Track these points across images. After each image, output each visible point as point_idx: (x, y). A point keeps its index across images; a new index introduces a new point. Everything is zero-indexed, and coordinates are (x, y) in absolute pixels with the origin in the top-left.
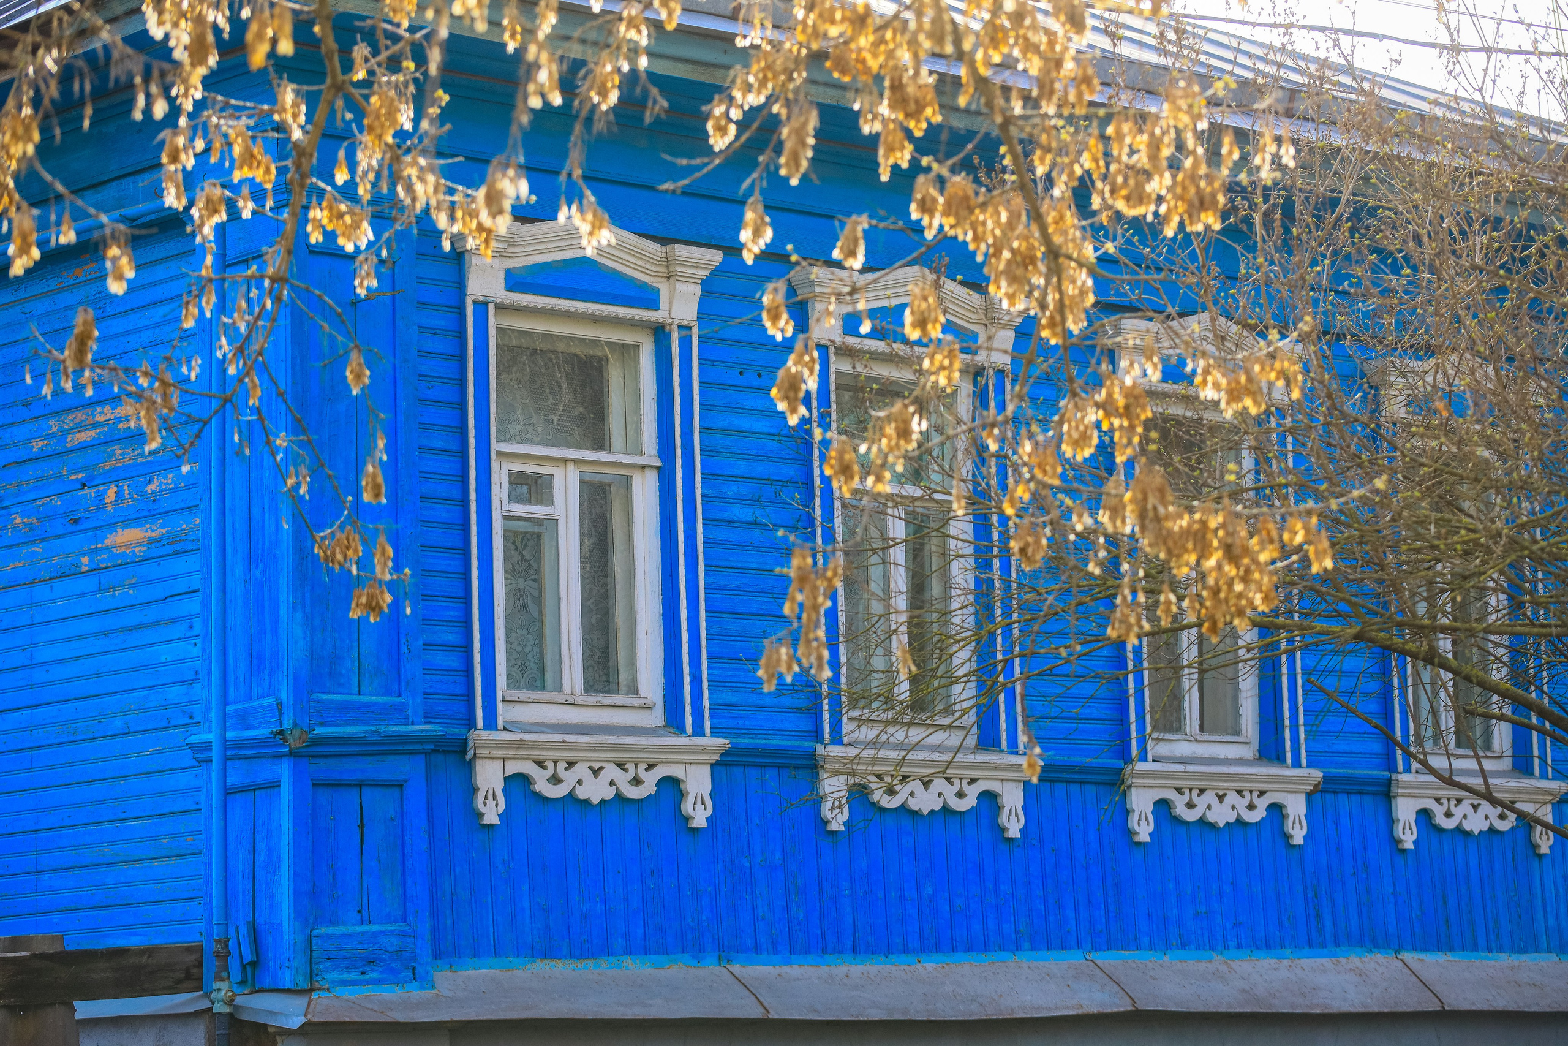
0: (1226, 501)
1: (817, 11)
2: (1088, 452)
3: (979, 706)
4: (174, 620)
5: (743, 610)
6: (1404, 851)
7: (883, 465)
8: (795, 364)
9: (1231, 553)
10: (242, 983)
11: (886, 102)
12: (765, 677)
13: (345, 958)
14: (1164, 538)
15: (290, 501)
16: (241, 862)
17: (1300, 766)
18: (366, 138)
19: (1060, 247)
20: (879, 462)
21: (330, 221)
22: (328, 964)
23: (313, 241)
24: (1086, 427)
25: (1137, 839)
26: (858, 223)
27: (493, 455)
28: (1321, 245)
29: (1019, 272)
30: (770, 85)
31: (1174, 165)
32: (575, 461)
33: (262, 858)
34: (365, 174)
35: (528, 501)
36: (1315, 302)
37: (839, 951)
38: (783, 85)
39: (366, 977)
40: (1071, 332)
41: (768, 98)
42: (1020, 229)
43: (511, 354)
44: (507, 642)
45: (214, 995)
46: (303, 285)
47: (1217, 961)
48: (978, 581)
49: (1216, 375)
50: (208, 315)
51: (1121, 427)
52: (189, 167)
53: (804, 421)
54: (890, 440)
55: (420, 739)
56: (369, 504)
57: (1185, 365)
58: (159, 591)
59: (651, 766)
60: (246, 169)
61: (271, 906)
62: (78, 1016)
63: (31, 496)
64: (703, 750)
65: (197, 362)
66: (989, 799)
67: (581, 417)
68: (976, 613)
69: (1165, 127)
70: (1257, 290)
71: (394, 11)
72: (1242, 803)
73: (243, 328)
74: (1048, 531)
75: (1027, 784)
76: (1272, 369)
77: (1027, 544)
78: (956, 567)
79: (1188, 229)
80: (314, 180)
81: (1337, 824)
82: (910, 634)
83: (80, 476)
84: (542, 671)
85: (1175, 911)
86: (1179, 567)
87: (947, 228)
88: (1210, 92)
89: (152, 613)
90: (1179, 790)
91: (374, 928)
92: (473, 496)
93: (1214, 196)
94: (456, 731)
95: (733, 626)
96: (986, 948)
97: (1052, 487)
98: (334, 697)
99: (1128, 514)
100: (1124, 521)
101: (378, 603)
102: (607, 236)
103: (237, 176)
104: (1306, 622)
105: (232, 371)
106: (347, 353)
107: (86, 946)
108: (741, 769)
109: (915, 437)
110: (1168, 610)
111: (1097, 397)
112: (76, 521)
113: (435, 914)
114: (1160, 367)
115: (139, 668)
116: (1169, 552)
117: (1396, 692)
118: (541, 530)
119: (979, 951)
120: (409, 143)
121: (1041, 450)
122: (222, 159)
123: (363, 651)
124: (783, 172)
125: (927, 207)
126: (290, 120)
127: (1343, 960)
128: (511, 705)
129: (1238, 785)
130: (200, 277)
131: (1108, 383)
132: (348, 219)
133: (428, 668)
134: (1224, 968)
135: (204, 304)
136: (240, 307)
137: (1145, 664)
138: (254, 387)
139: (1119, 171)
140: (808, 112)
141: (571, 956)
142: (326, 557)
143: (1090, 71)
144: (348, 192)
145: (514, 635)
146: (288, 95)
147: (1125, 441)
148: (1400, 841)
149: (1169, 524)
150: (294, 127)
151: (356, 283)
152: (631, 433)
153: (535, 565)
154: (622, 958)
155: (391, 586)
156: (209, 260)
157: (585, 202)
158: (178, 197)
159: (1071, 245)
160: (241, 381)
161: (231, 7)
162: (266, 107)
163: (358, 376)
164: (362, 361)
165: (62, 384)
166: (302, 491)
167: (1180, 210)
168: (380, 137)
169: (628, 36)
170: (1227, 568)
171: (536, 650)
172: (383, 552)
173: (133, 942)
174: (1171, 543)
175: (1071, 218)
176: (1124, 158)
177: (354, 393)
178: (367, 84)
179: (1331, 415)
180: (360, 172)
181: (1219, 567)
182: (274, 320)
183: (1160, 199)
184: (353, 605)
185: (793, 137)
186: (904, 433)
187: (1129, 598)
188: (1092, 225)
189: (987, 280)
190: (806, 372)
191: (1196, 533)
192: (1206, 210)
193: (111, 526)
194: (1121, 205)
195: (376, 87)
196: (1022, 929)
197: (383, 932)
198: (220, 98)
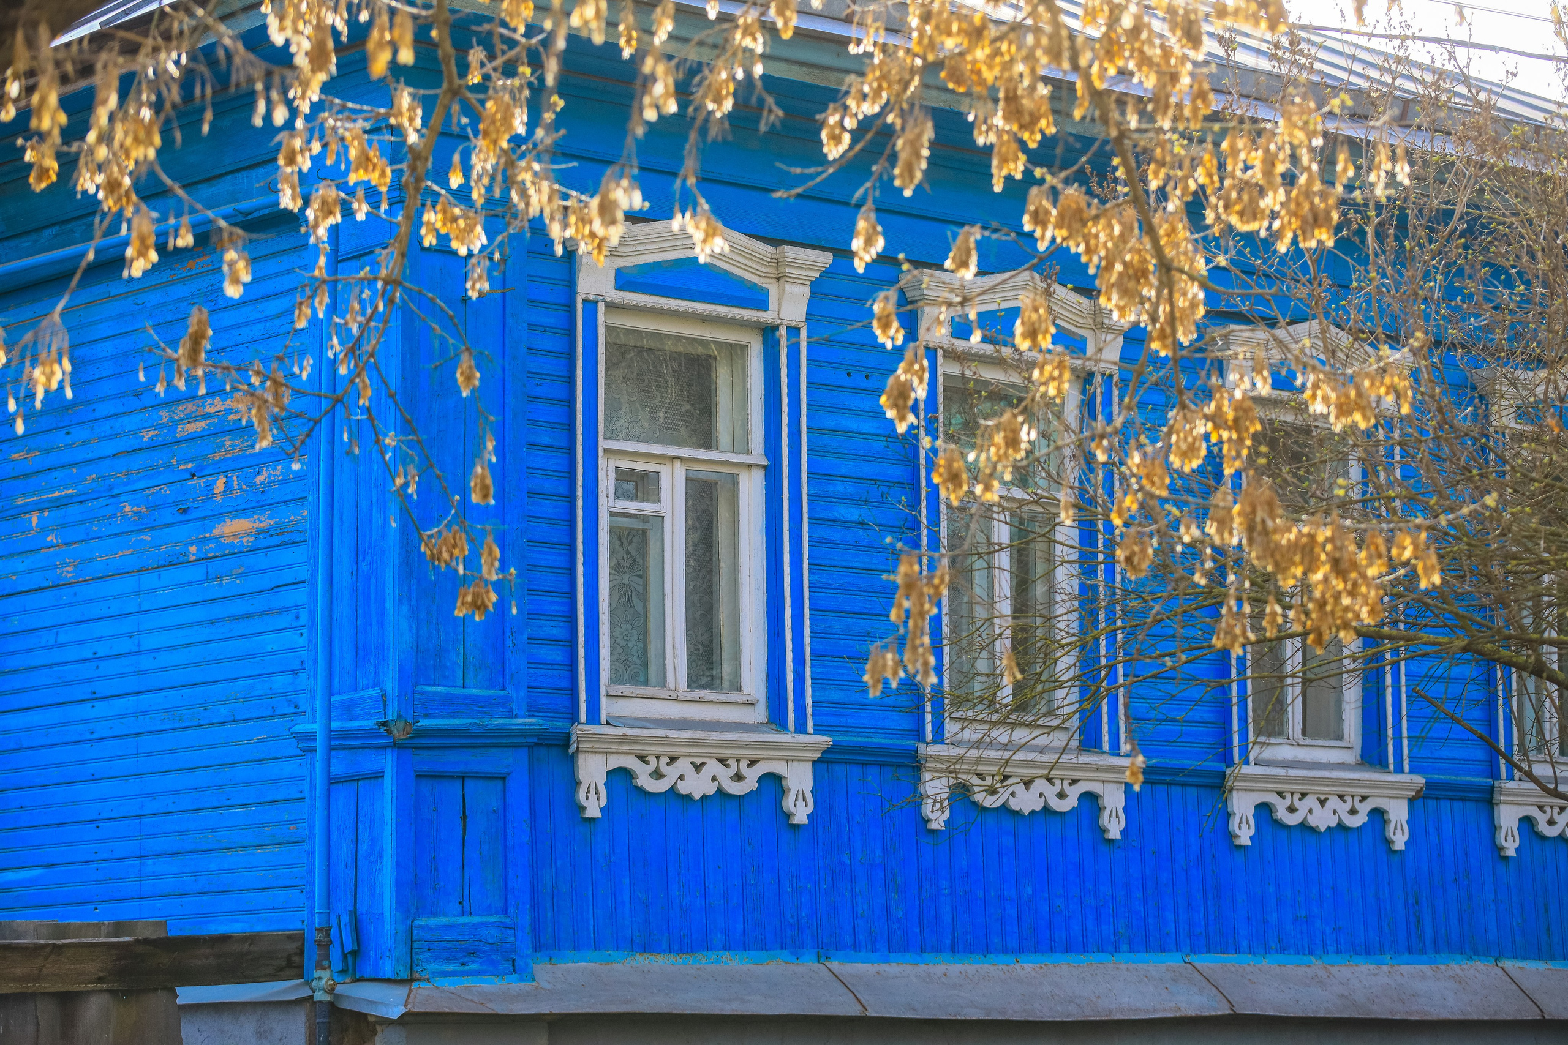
0: (1335, 513)
1: (933, 22)
2: (1196, 463)
3: (1081, 711)
4: (280, 611)
5: (848, 608)
6: (1506, 858)
7: (991, 475)
8: (905, 372)
9: (1339, 567)
10: (343, 972)
11: (1000, 113)
12: (871, 682)
13: (446, 949)
14: (1272, 551)
15: (399, 499)
16: (343, 852)
17: (1402, 772)
18: (481, 143)
19: (1172, 260)
20: (988, 471)
21: (444, 224)
22: (428, 955)
23: (426, 244)
24: (1195, 439)
25: (1237, 842)
26: (969, 234)
27: (601, 452)
28: (1433, 259)
29: (1131, 285)
30: (884, 95)
31: (1289, 180)
32: (682, 459)
33: (365, 847)
34: (480, 178)
35: (635, 498)
36: (1427, 317)
37: (937, 949)
38: (898, 95)
39: (466, 968)
40: (1181, 345)
41: (883, 108)
42: (1133, 242)
43: (619, 350)
44: (612, 636)
45: (315, 984)
46: (415, 287)
47: (1315, 966)
48: (1082, 586)
49: (1326, 389)
50: (321, 315)
51: (1230, 439)
52: (305, 169)
53: (912, 427)
54: (998, 449)
55: (523, 732)
56: (477, 505)
57: (1295, 378)
58: (266, 581)
59: (752, 763)
60: (361, 172)
61: (373, 895)
62: (179, 1001)
63: (141, 485)
64: (805, 747)
65: (308, 362)
66: (1091, 799)
67: (689, 413)
68: (1081, 619)
69: (1280, 143)
70: (1368, 302)
71: (511, 16)
72: (1343, 808)
73: (355, 330)
74: (1155, 541)
75: (1128, 786)
76: (1382, 384)
77: (1133, 553)
78: (1061, 574)
79: (1301, 245)
80: (429, 183)
81: (1438, 829)
82: (1014, 638)
83: (190, 466)
84: (645, 664)
85: (1275, 915)
86: (1284, 579)
87: (1059, 240)
88: (1326, 109)
89: (259, 603)
90: (1280, 794)
91: (475, 919)
92: (580, 492)
93: (1328, 212)
94: (559, 725)
95: (837, 624)
96: (1085, 949)
97: (1159, 498)
98: (439, 689)
99: (1235, 525)
100: (1231, 533)
101: (483, 603)
102: (719, 244)
103: (352, 178)
104: (1412, 633)
105: (343, 370)
106: (457, 355)
107: (189, 931)
108: (843, 767)
109: (1023, 446)
110: (1273, 622)
111: (1206, 410)
112: (185, 511)
113: (536, 906)
114: (1270, 381)
115: (244, 657)
116: (1277, 564)
117: (1501, 702)
118: (646, 526)
119: (1077, 951)
120: (524, 148)
121: (1149, 462)
122: (338, 162)
123: (467, 644)
124: (897, 183)
125: (1040, 219)
126: (406, 124)
127: (1443, 967)
128: (614, 700)
129: (1340, 790)
130: (314, 278)
131: (1218, 396)
132: (462, 223)
133: (534, 662)
134: (1322, 973)
135: (317, 304)
136: (353, 308)
137: (1249, 673)
138: (365, 387)
139: (1233, 186)
140: (923, 123)
141: (671, 950)
142: (433, 556)
143: (1206, 86)
144: (462, 195)
145: (618, 630)
146: (405, 98)
147: (1233, 453)
148: (1503, 848)
149: (1277, 537)
150: (410, 131)
151: (468, 285)
152: (738, 432)
153: (640, 561)
154: (720, 953)
155: (498, 586)
156: (322, 261)
157: (699, 209)
158: (293, 199)
159: (1182, 258)
160: (352, 381)
161: (349, 12)
162: (382, 110)
163: (469, 378)
164: (473, 363)
165: (176, 382)
166: (410, 491)
167: (1294, 226)
168: (495, 142)
169: (744, 44)
170: (1334, 582)
171: (641, 645)
172: (490, 553)
173: (235, 928)
174: (1278, 557)
175: (1183, 232)
176: (1238, 173)
177: (464, 395)
178: (482, 88)
179: (1441, 428)
180: (474, 176)
181: (1326, 579)
182: (386, 322)
183: (1274, 215)
184: (459, 604)
185: (908, 149)
186: (1013, 442)
187: (1235, 609)
188: (1205, 238)
189: (1099, 292)
190: (916, 381)
191: (1304, 547)
192: (1320, 227)
193: (219, 516)
194: (1234, 220)
195: (491, 92)
196: (1121, 931)
197: (483, 924)
198: (337, 101)
